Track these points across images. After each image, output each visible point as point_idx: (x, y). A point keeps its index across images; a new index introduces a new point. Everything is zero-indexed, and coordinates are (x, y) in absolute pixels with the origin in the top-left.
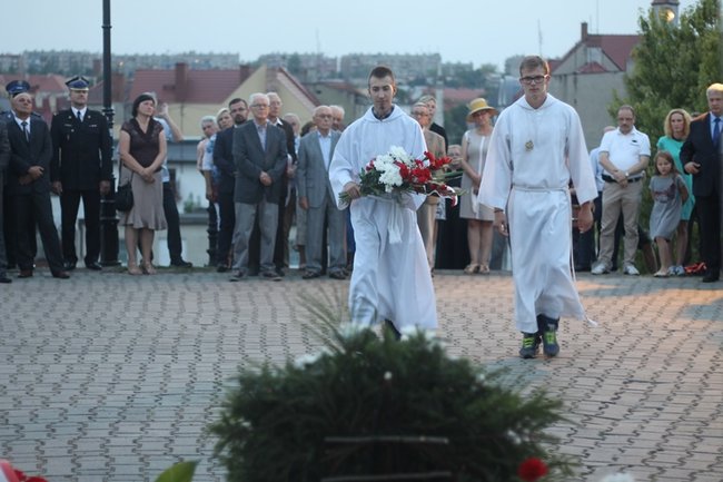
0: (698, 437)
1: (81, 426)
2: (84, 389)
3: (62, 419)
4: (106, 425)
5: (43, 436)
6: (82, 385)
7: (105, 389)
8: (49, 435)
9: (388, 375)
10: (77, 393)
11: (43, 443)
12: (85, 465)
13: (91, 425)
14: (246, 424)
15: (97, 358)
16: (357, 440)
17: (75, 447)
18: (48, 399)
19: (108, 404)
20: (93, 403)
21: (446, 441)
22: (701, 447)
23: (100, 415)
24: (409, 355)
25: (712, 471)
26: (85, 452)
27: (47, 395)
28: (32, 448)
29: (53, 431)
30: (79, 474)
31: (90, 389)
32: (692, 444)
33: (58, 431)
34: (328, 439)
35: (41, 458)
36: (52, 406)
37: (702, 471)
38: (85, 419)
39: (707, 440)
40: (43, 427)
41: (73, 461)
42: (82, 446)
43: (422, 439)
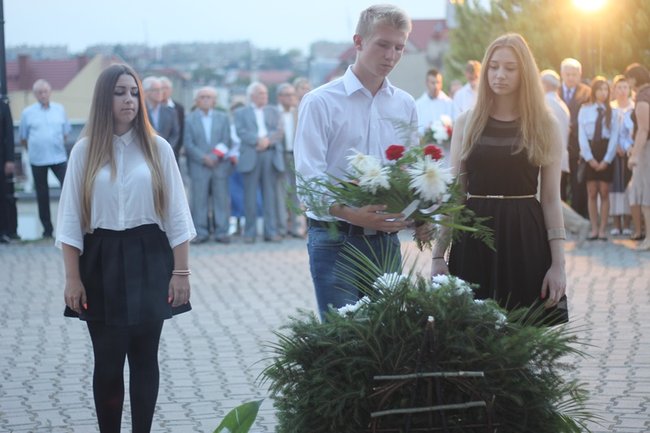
0: (604, 368)
1: (54, 382)
2: (40, 348)
3: (34, 376)
4: (77, 381)
5: (24, 393)
6: (38, 346)
7: (60, 349)
8: (28, 392)
9: (431, 319)
10: (37, 353)
11: (26, 399)
12: (74, 417)
13: (63, 381)
14: (299, 367)
15: (40, 321)
16: (403, 377)
17: (57, 401)
18: (12, 359)
19: (70, 362)
20: (56, 362)
21: (482, 374)
22: (610, 376)
23: (67, 371)
24: (445, 300)
25: (628, 396)
26: (68, 405)
27: (10, 356)
28: (18, 403)
29: (31, 387)
30: (72, 424)
31: (47, 349)
32: (601, 373)
33: (35, 387)
34: (376, 378)
35: (30, 412)
36: (19, 365)
37: (621, 397)
38: (55, 376)
39: (612, 370)
40: (20, 383)
41: (61, 413)
42: (63, 400)
43: (461, 373)
